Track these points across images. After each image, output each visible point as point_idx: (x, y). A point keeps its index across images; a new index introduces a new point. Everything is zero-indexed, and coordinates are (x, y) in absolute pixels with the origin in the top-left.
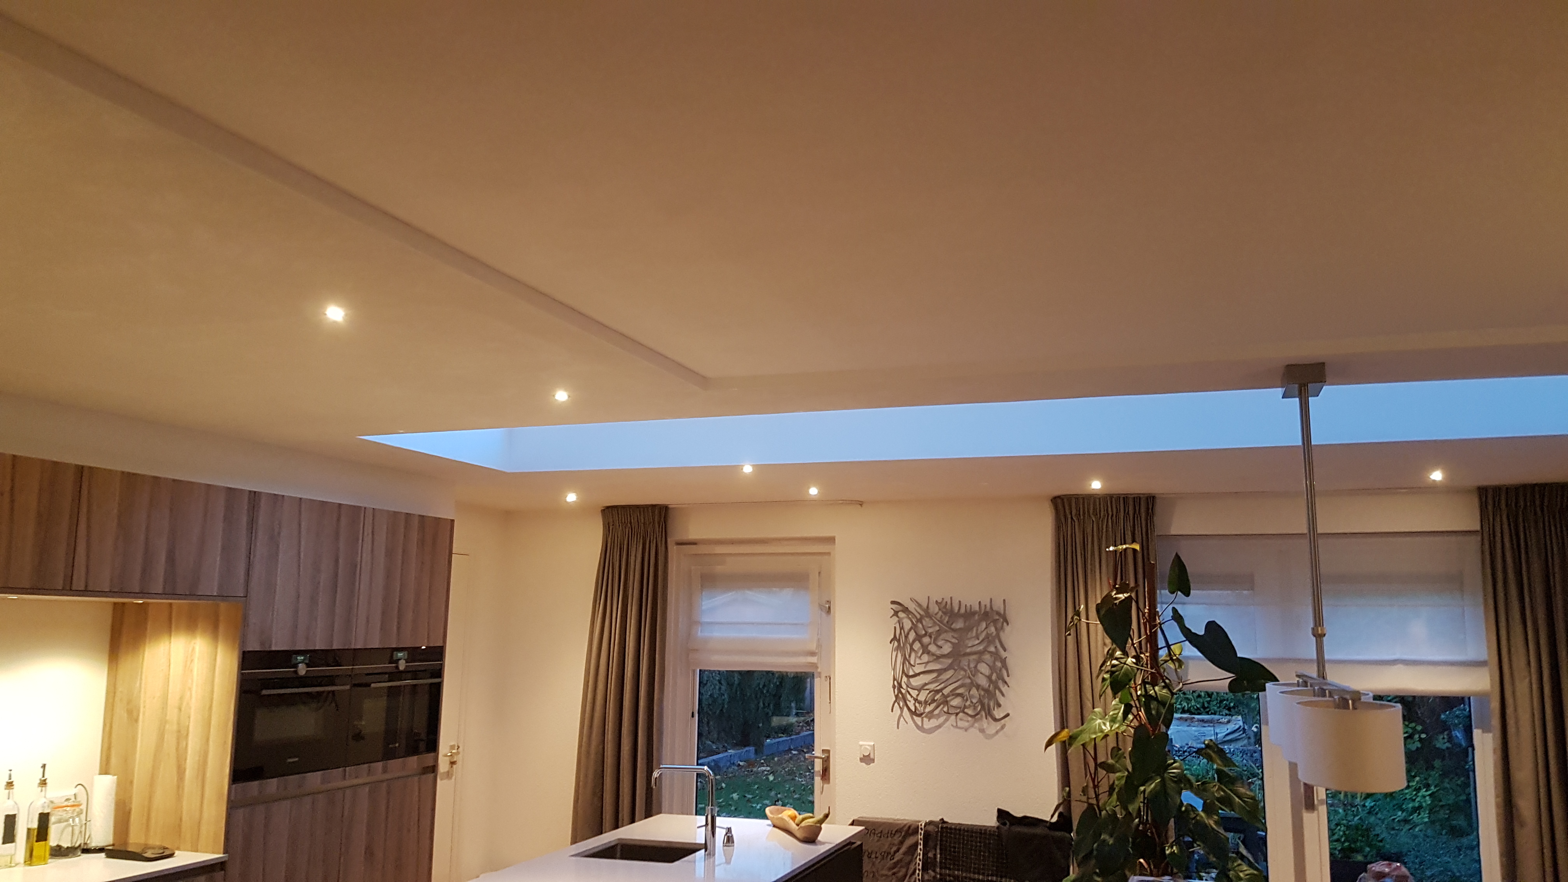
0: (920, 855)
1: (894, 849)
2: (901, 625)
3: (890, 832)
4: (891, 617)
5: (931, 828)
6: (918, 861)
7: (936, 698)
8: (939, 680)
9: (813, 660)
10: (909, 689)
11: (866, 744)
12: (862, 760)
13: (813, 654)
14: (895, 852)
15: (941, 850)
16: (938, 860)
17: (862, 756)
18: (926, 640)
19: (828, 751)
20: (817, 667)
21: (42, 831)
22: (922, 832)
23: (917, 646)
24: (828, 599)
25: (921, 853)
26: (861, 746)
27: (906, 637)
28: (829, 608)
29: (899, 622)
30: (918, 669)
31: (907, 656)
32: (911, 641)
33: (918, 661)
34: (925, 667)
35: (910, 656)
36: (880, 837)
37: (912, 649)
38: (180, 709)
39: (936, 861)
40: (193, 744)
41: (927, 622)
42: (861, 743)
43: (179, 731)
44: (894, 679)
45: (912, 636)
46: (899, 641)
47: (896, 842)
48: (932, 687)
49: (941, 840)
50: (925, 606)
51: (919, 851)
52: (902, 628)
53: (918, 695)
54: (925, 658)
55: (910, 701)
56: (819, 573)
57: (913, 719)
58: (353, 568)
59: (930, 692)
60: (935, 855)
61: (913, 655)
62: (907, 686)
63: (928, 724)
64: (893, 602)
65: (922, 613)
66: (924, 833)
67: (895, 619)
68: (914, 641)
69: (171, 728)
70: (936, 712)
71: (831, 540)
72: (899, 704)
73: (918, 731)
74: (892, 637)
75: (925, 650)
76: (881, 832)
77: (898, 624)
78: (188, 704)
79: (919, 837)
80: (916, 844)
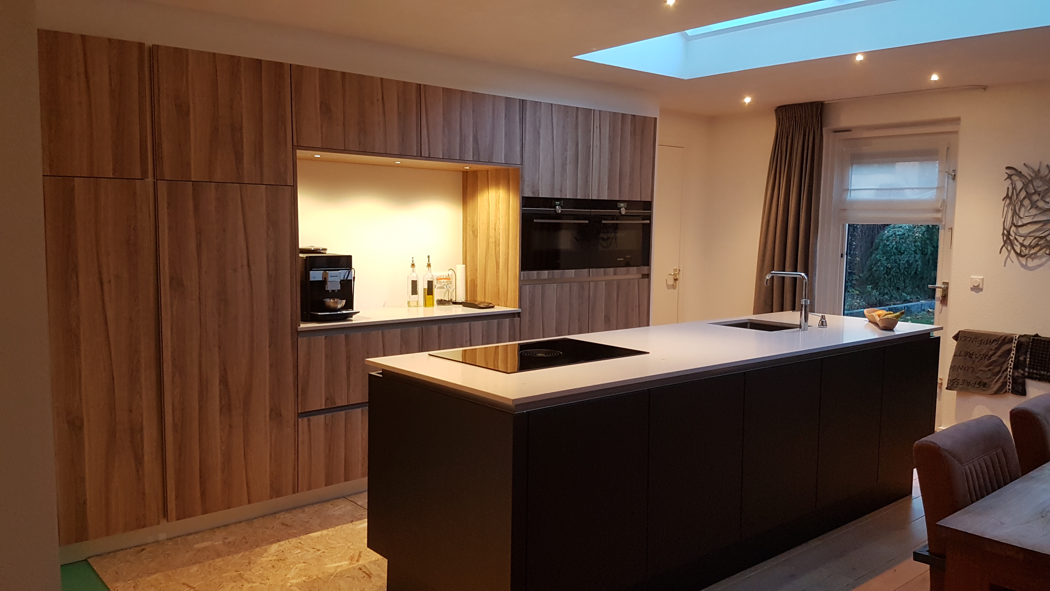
0: (1012, 358)
1: (991, 353)
2: (1014, 186)
3: (989, 341)
4: (1005, 180)
5: (1023, 340)
6: (1010, 362)
7: (1039, 243)
8: (1044, 229)
9: (939, 215)
10: (1017, 237)
11: (977, 278)
12: (972, 289)
13: (938, 211)
14: (992, 355)
15: (1030, 355)
16: (1028, 363)
17: (972, 286)
18: (1035, 197)
19: (947, 283)
20: (942, 221)
21: (430, 290)
22: (1016, 342)
23: (1027, 202)
24: (954, 169)
25: (1014, 356)
26: (972, 279)
27: (1017, 195)
28: (955, 175)
29: (1012, 183)
30: (1026, 221)
31: (1017, 211)
32: (1022, 198)
33: (1027, 214)
34: (1033, 219)
35: (1019, 211)
36: (981, 343)
37: (1022, 205)
38: (495, 230)
39: (1026, 364)
40: (502, 248)
41: (1038, 183)
42: (972, 277)
43: (495, 242)
44: (1004, 229)
45: (1023, 194)
46: (1011, 198)
47: (993, 348)
48: (1038, 234)
49: (1031, 349)
50: (1036, 169)
51: (1012, 355)
52: (1014, 188)
53: (1024, 240)
54: (1033, 212)
55: (1017, 246)
56: (948, 148)
57: (1018, 259)
58: (588, 149)
59: (1035, 238)
60: (1025, 359)
61: (1023, 209)
62: (1016, 234)
63: (1031, 263)
64: (1008, 168)
65: (1033, 175)
66: (1017, 343)
67: (1009, 181)
68: (1024, 198)
69: (492, 240)
70: (1039, 254)
71: (957, 120)
72: (1007, 249)
73: (1022, 268)
74: (1005, 195)
75: (1034, 205)
76: (982, 340)
77: (1011, 186)
78: (498, 227)
79: (1013, 345)
80: (1010, 350)
